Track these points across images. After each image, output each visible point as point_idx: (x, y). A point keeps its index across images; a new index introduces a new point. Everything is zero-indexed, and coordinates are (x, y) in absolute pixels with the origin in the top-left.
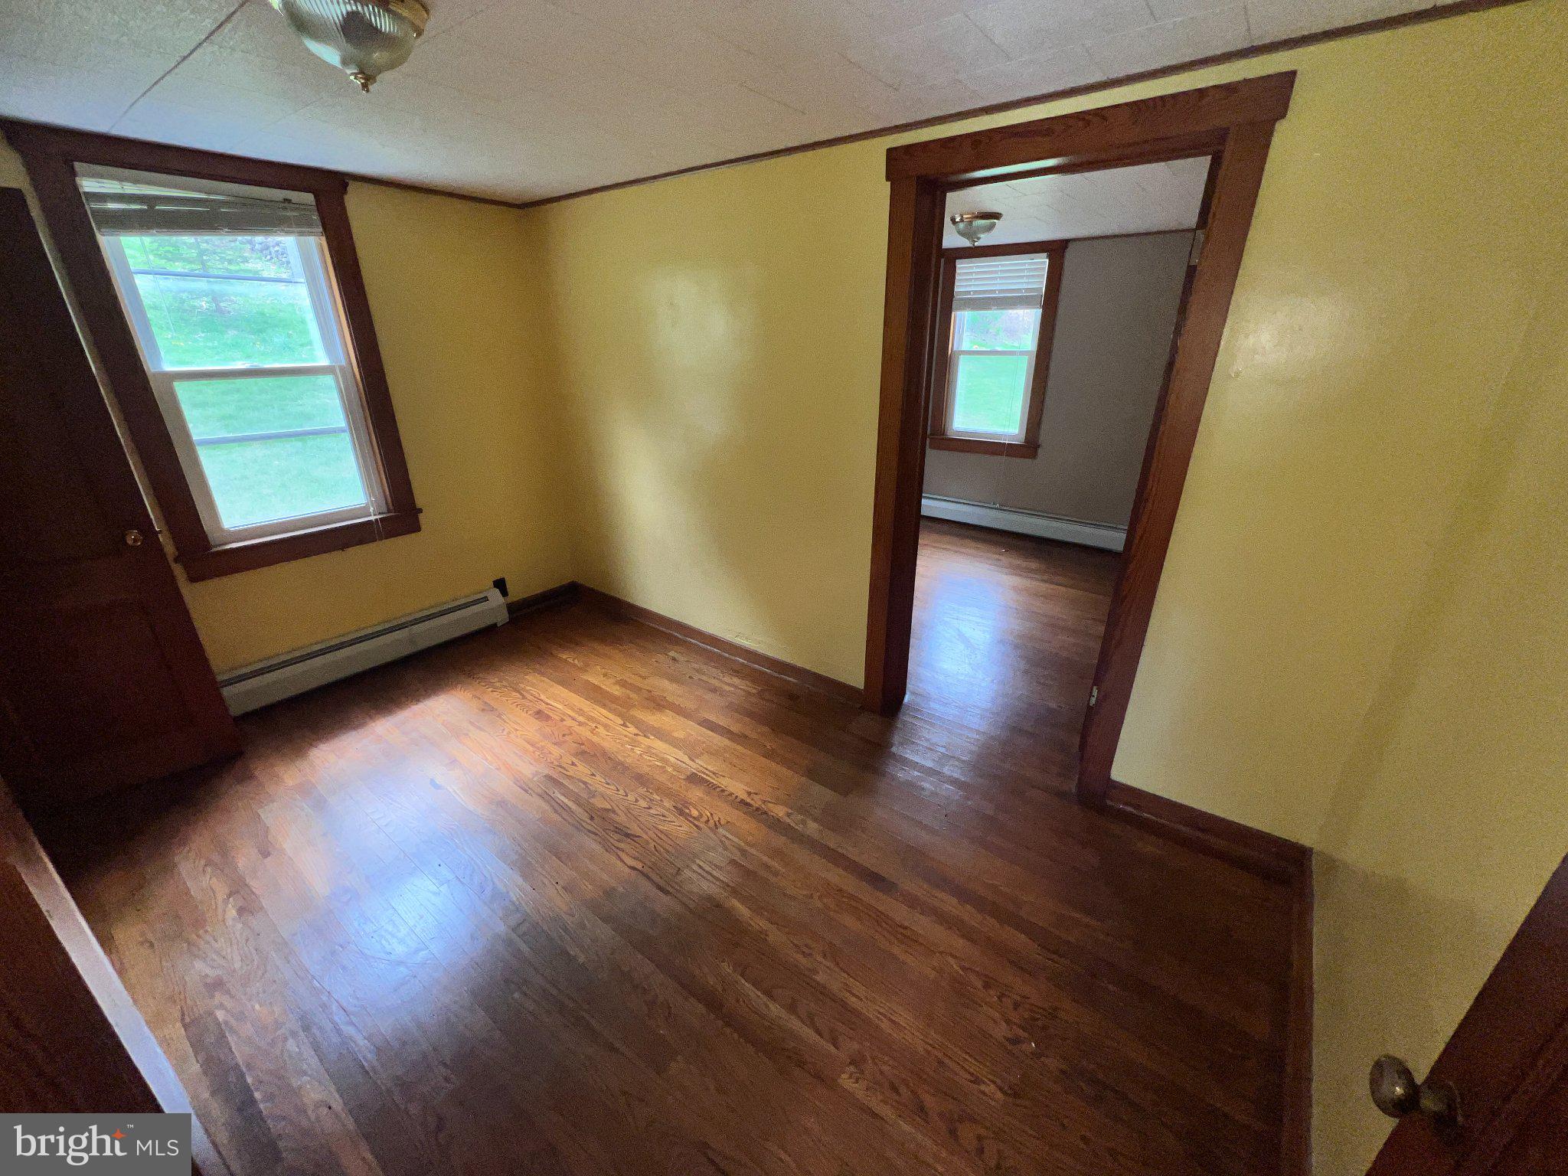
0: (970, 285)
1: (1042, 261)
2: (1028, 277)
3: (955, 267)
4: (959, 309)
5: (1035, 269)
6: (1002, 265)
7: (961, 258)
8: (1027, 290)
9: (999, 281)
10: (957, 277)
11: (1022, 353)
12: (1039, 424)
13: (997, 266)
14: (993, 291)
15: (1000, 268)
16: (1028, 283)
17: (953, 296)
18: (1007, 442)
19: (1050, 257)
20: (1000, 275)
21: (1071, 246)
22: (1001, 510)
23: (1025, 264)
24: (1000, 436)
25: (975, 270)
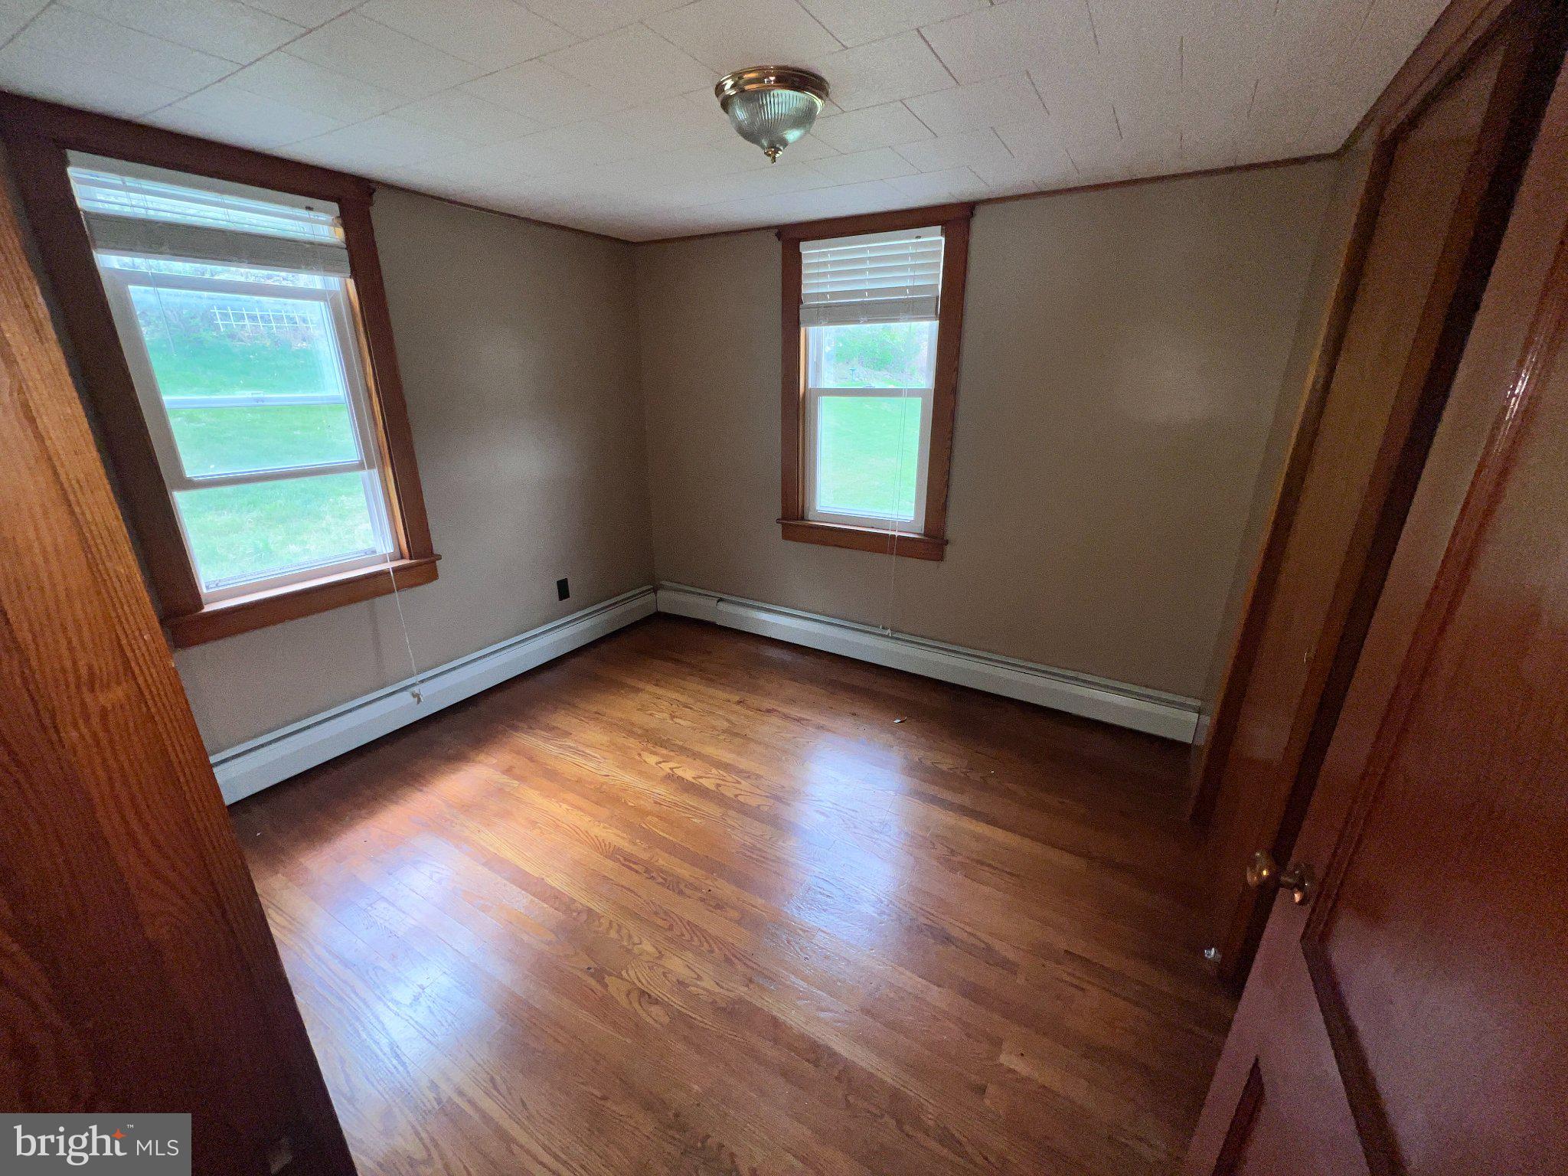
0: (825, 284)
1: (934, 240)
2: (914, 267)
3: (800, 254)
4: (814, 322)
5: (923, 255)
6: (872, 249)
7: (806, 239)
8: (913, 289)
9: (868, 276)
10: (804, 271)
11: (912, 393)
12: (945, 508)
13: (863, 250)
14: (860, 293)
15: (869, 254)
16: (914, 278)
17: (800, 301)
18: (897, 534)
19: (945, 233)
20: (868, 265)
21: (981, 212)
22: (892, 638)
23: (906, 246)
24: (882, 523)
25: (830, 258)
